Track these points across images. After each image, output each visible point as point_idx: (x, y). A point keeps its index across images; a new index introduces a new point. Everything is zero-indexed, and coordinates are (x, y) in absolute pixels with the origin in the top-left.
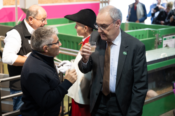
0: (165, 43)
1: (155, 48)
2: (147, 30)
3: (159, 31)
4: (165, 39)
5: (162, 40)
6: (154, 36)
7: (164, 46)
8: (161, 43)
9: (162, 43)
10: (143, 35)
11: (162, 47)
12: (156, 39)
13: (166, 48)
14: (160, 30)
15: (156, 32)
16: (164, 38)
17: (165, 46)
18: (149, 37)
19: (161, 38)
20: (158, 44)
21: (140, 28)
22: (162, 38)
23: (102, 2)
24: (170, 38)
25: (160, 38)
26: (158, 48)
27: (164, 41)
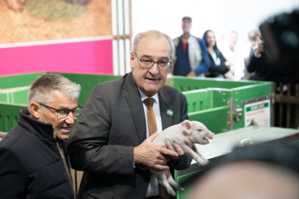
0: (248, 117)
1: (229, 129)
2: (209, 92)
3: (235, 91)
4: (249, 109)
5: (242, 112)
6: (225, 104)
7: (247, 123)
8: (240, 117)
9: (242, 117)
10: (201, 102)
11: (242, 126)
12: (229, 109)
13: (252, 127)
14: (237, 91)
15: (228, 95)
16: (247, 106)
17: (250, 123)
18: (214, 107)
19: (240, 107)
20: (235, 119)
21: (197, 88)
22: (242, 106)
23: (116, 38)
24: (258, 105)
25: (237, 108)
26: (235, 128)
27: (246, 113)
